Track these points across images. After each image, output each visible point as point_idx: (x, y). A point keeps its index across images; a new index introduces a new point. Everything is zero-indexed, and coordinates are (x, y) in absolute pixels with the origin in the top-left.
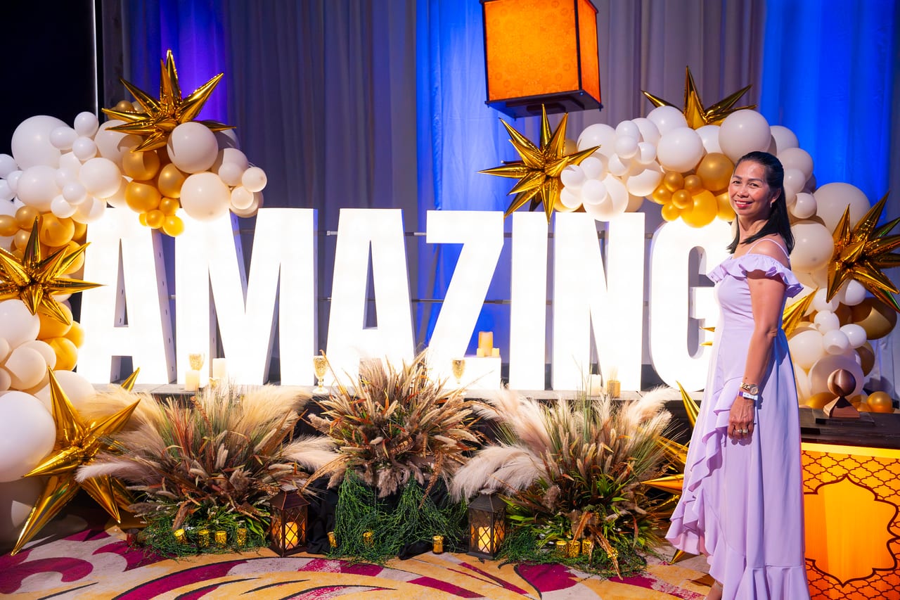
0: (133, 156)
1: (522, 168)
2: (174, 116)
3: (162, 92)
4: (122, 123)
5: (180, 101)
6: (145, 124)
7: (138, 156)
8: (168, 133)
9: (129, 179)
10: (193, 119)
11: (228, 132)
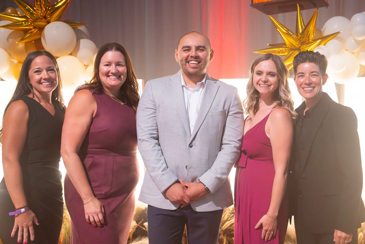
0: (18, 45)
1: (284, 49)
2: (45, 17)
3: (37, 1)
4: (10, 22)
5: (48, 6)
6: (25, 23)
7: (21, 45)
8: (41, 29)
9: (16, 61)
10: (59, 19)
11: (82, 28)
